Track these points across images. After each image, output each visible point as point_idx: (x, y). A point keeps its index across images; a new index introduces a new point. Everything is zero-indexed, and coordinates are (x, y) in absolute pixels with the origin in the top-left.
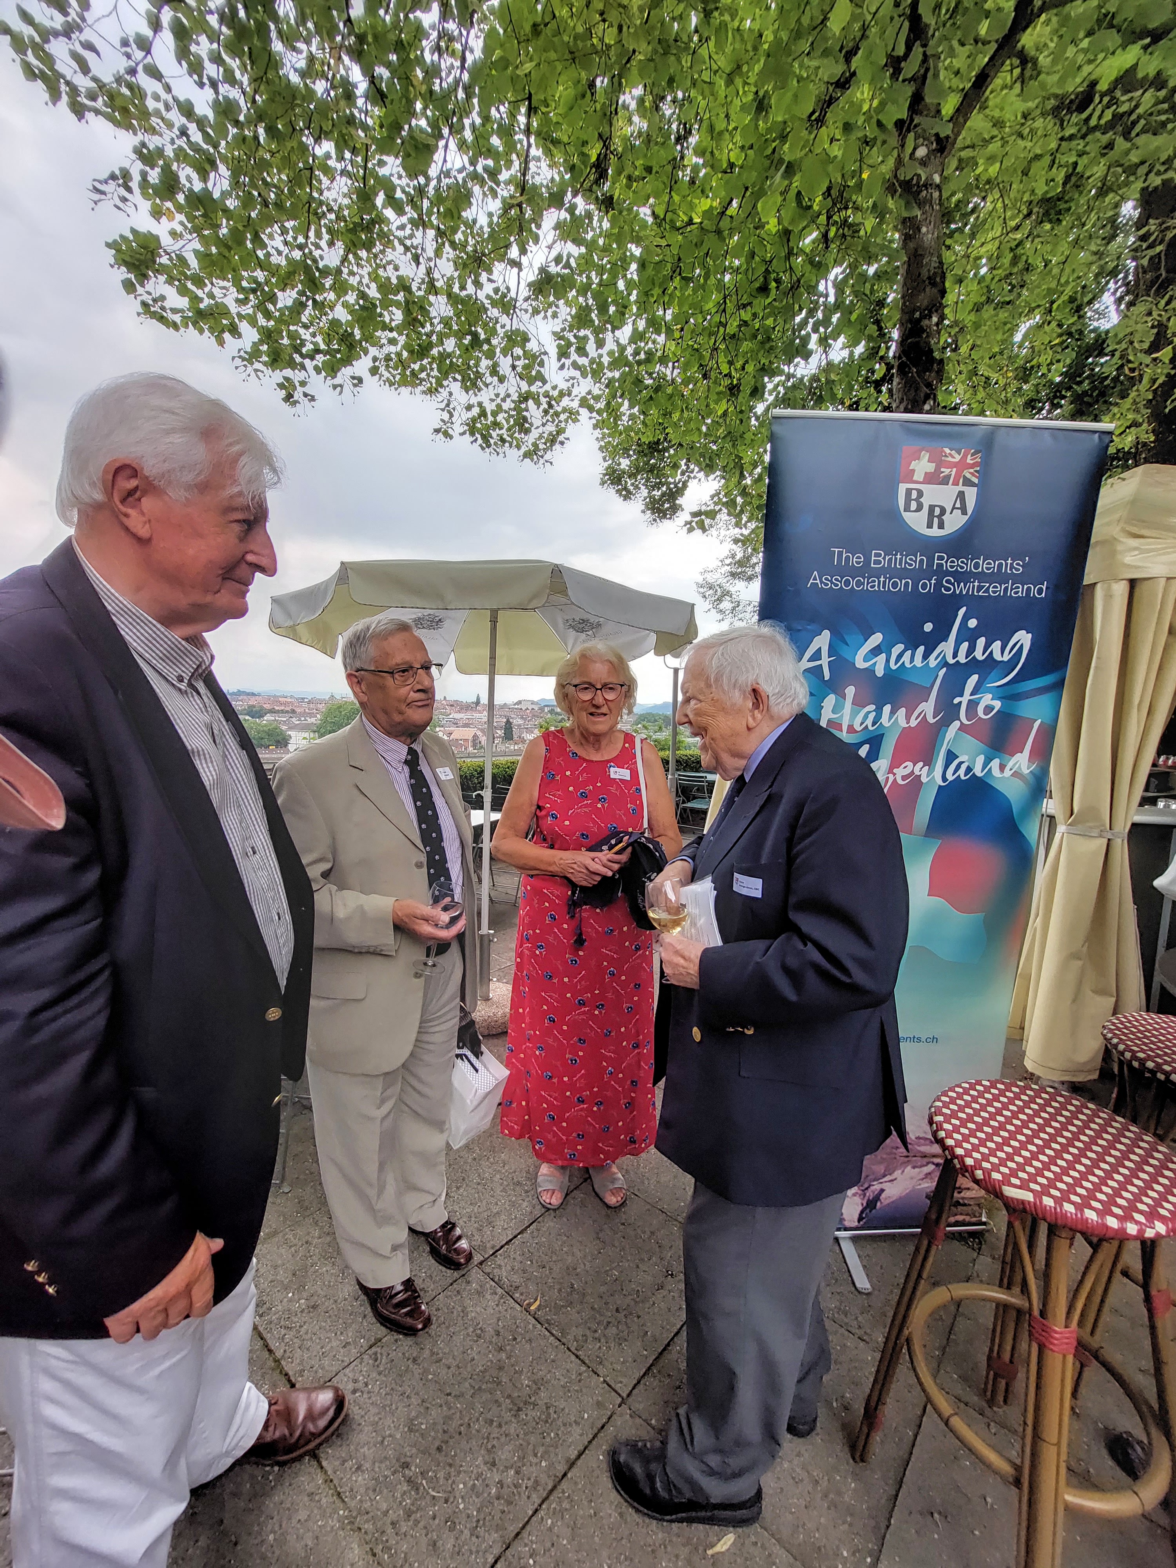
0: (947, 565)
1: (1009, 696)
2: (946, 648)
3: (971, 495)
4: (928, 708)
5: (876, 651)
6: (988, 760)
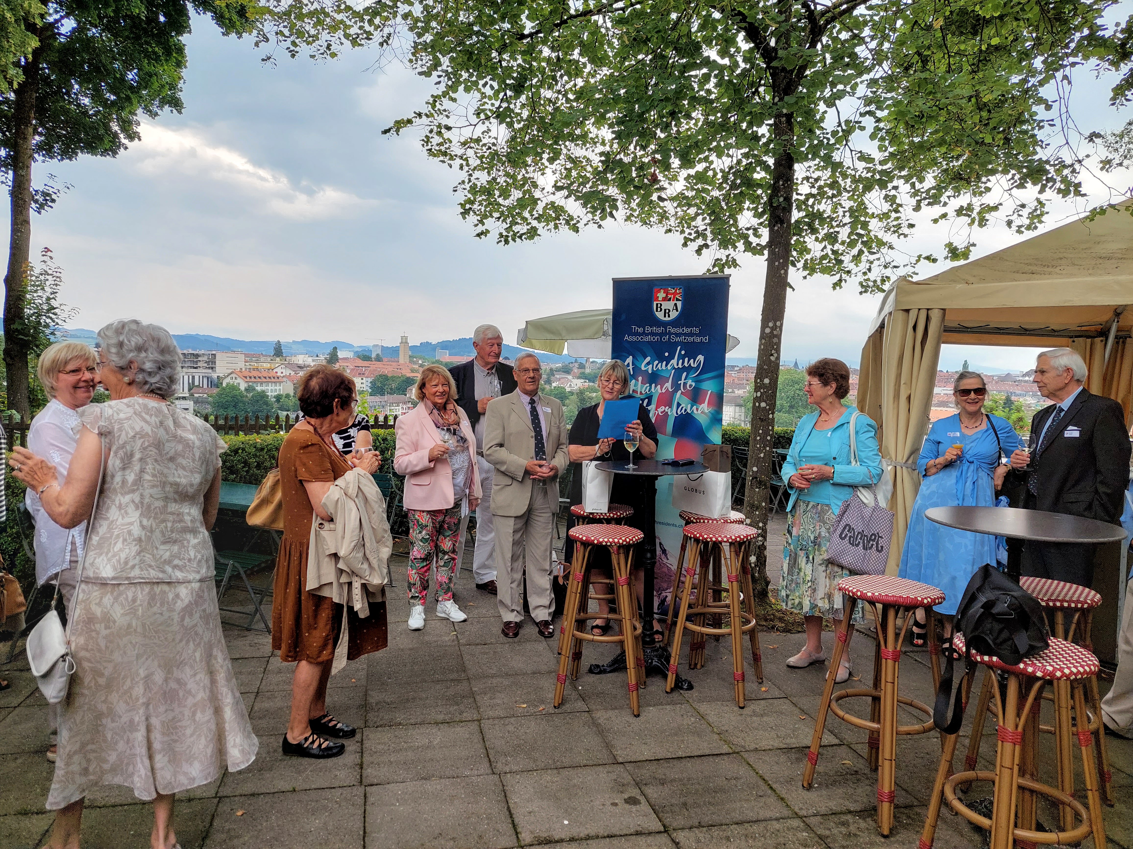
0: (672, 331)
1: (698, 381)
2: (674, 362)
3: (680, 305)
4: (669, 385)
5: (648, 364)
6: (692, 406)
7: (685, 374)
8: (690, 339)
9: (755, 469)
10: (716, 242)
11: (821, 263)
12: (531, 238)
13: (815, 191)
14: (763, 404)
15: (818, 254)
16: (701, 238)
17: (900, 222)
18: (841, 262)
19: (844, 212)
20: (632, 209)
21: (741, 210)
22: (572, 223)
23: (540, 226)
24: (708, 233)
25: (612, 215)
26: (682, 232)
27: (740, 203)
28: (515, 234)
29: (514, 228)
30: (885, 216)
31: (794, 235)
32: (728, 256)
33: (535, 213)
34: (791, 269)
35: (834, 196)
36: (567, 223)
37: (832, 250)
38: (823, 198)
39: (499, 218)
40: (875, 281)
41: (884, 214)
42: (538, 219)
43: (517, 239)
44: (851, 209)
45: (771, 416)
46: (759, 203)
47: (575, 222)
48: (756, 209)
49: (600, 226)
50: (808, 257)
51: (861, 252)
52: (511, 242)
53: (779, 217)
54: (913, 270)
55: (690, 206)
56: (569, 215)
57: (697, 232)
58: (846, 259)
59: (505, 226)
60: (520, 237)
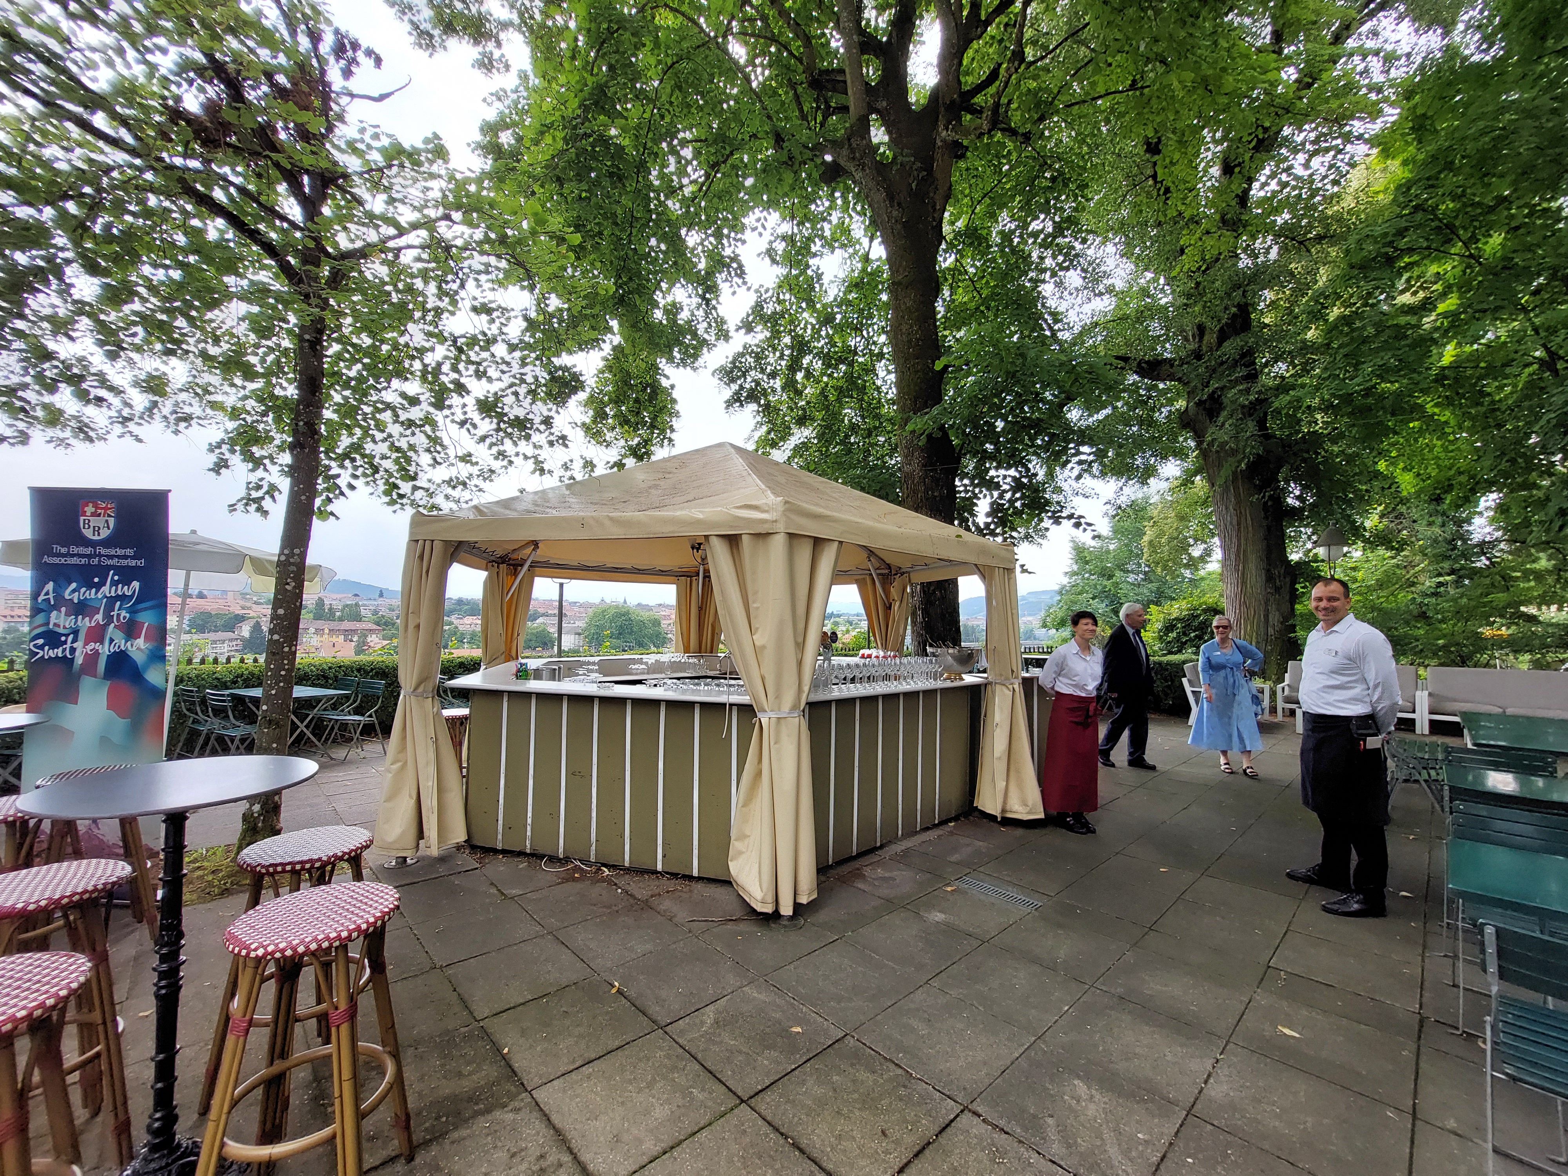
0: (103, 551)
1: (133, 611)
2: (105, 589)
3: (112, 521)
4: (99, 617)
5: (74, 591)
6: (127, 642)
7: (118, 603)
8: (124, 562)
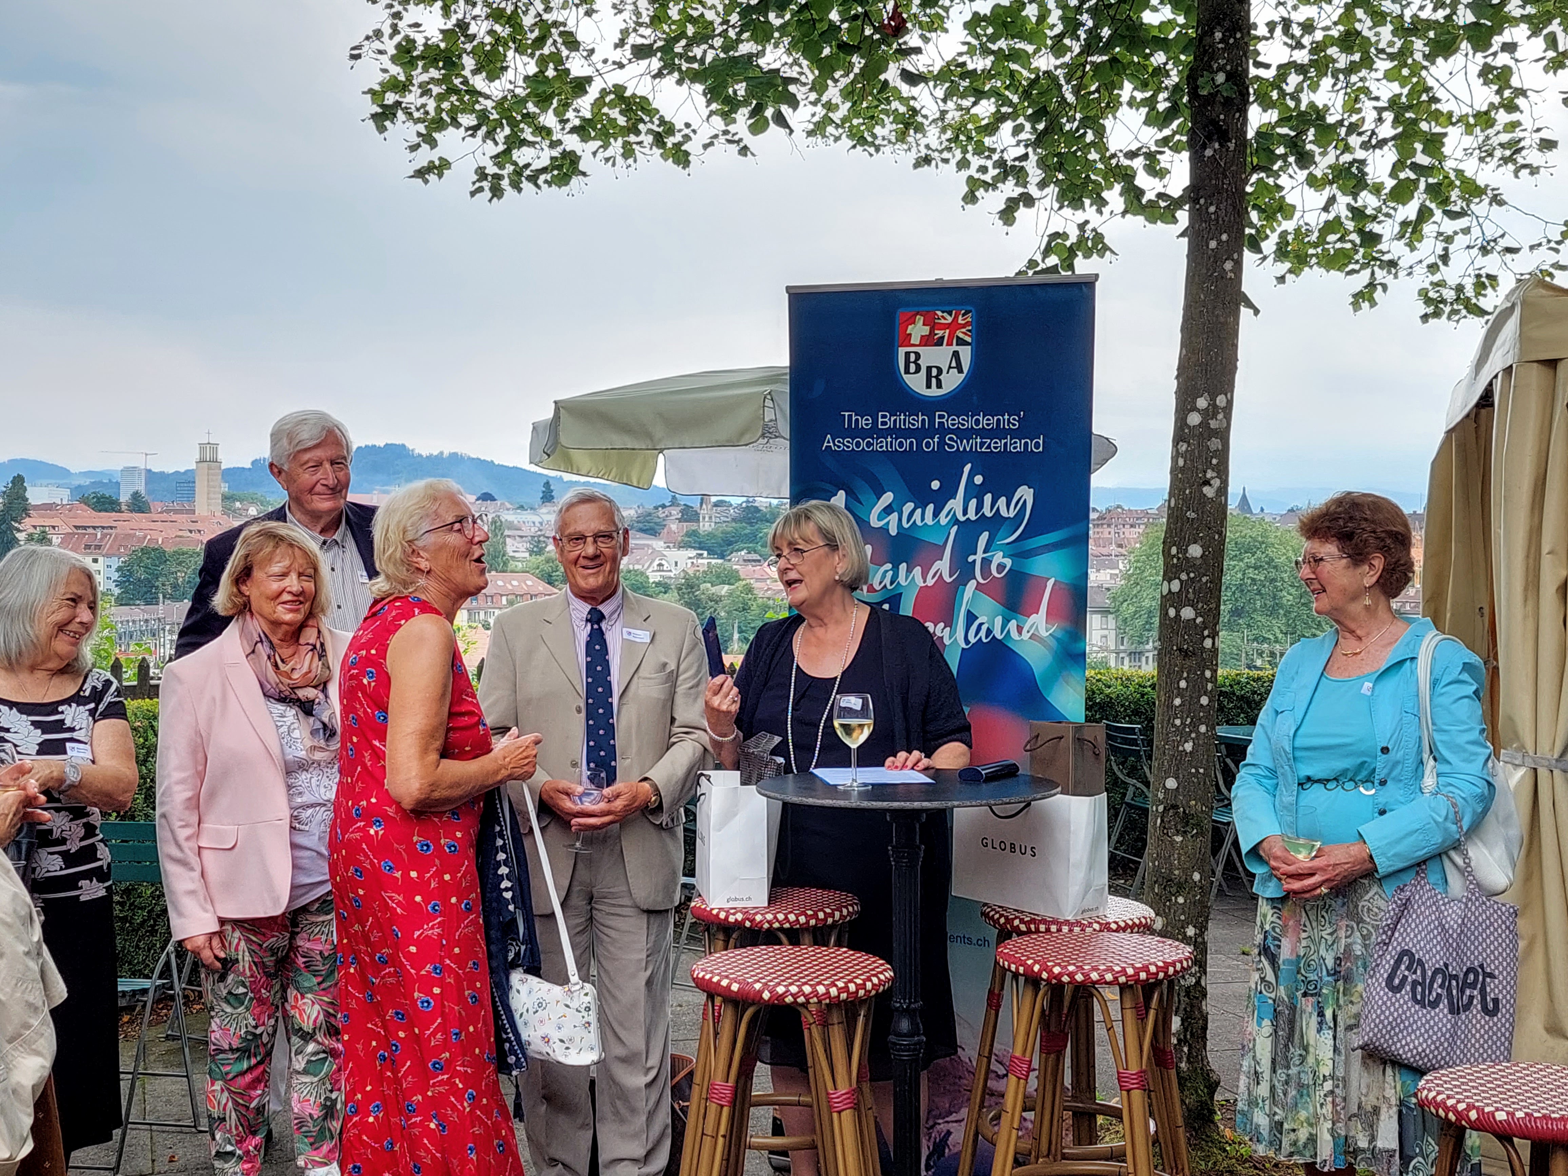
0: (950, 422)
1: (1017, 554)
2: (955, 504)
3: (966, 354)
4: (943, 566)
5: (888, 510)
6: (1006, 621)
7: (985, 536)
8: (997, 445)
9: (1171, 783)
10: (1052, 190)
11: (1322, 241)
12: (563, 180)
13: (1302, 56)
14: (1188, 613)
15: (1315, 219)
16: (1011, 182)
17: (1518, 134)
18: (1371, 239)
19: (1380, 110)
20: (830, 107)
21: (1113, 105)
22: (670, 141)
23: (584, 149)
24: (1031, 166)
25: (780, 120)
26: (963, 164)
27: (1110, 86)
28: (518, 172)
29: (516, 154)
30: (1485, 119)
31: (1255, 169)
32: (1082, 226)
33: (570, 114)
34: (1249, 257)
35: (1352, 69)
36: (659, 140)
37: (1350, 207)
38: (1322, 74)
39: (475, 129)
40: (1460, 288)
41: (1478, 115)
42: (582, 130)
43: (526, 185)
44: (1394, 103)
45: (1208, 643)
46: (1159, 90)
47: (678, 138)
48: (1151, 103)
49: (744, 151)
50: (1289, 226)
51: (1424, 214)
52: (509, 192)
53: (1214, 122)
54: (1553, 258)
55: (979, 95)
56: (662, 122)
57: (1001, 163)
58: (1386, 229)
59: (492, 149)
60: (533, 179)
